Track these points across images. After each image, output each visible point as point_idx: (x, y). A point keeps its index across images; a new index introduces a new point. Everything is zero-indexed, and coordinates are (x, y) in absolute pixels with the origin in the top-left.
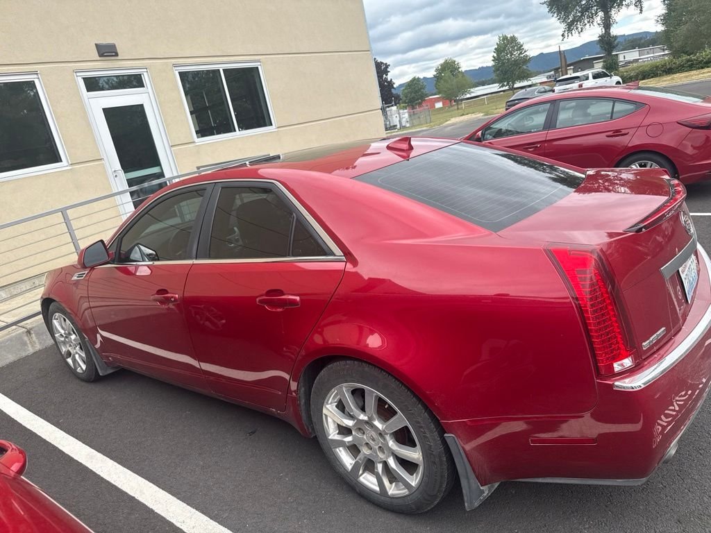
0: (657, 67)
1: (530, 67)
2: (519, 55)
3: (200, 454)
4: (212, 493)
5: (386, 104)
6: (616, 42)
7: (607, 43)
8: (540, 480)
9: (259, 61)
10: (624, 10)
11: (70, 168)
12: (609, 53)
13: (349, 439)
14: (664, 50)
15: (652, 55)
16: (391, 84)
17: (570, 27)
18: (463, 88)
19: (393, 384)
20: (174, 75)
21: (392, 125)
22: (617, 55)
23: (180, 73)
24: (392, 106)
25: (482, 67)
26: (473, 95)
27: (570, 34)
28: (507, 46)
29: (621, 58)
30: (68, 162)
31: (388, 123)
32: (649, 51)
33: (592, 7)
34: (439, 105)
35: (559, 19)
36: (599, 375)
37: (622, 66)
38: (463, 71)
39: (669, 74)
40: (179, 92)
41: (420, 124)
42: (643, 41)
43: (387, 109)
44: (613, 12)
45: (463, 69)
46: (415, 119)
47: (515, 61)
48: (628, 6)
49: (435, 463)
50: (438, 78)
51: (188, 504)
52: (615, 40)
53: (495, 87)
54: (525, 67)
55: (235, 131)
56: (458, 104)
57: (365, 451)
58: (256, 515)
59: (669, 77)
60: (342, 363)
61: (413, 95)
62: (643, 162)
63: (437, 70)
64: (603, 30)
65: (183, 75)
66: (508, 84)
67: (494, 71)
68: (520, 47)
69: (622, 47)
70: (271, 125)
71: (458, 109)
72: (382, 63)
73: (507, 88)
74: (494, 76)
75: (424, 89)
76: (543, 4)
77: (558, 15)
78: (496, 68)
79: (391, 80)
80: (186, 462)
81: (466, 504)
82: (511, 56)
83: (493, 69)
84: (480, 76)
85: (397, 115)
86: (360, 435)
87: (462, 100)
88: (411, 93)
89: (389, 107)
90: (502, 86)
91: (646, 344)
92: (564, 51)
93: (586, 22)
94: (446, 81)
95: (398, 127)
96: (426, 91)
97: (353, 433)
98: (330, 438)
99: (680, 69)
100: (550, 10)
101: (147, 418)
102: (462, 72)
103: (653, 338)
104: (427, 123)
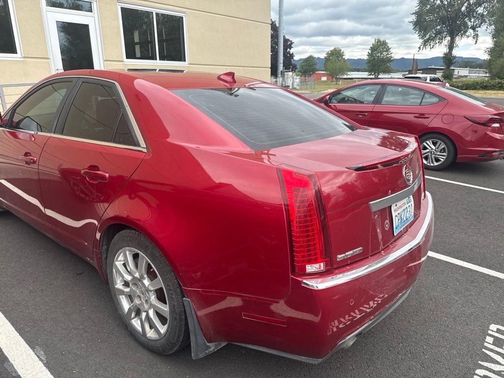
0: (477, 83)
1: (392, 65)
2: (386, 55)
3: (34, 282)
4: (27, 311)
5: (285, 69)
6: (454, 61)
7: (448, 60)
8: (250, 346)
9: (184, 13)
10: (464, 39)
11: (22, 59)
12: (448, 67)
13: (127, 290)
14: (486, 73)
15: (478, 75)
16: (292, 56)
17: (425, 43)
18: (343, 70)
19: (158, 253)
20: (117, 9)
21: (286, 85)
22: (453, 70)
23: (122, 8)
24: (290, 71)
25: (360, 59)
26: (349, 77)
27: (424, 48)
28: (380, 47)
29: (456, 72)
30: (22, 55)
31: (284, 83)
32: (476, 71)
33: (444, 32)
34: (324, 79)
35: (419, 36)
36: (293, 273)
37: (456, 78)
38: (346, 59)
39: (484, 89)
40: (118, 22)
41: (306, 89)
42: (474, 64)
43: (286, 73)
44: (457, 38)
45: (346, 57)
46: (303, 85)
47: (383, 59)
48: (468, 37)
49: (176, 319)
50: (327, 59)
51: (5, 316)
52: (454, 58)
53: (365, 75)
54: (389, 65)
55: (156, 59)
56: (337, 81)
57: (137, 301)
58: (50, 334)
59: (483, 92)
60: (128, 231)
61: (307, 67)
62: (435, 140)
63: (327, 54)
64: (448, 50)
65: (124, 10)
66: (374, 74)
67: (367, 63)
68: (388, 50)
69: (458, 65)
70: (185, 61)
71: (337, 84)
72: (289, 40)
73: (373, 77)
74: (366, 67)
75: (316, 65)
76: (410, 22)
77: (419, 32)
78: (369, 61)
79: (293, 53)
80: (20, 285)
81: (192, 354)
82: (381, 55)
83: (367, 61)
84: (356, 65)
85: (292, 79)
86: (134, 288)
87: (341, 79)
88: (307, 66)
89: (287, 72)
90: (370, 75)
91: (340, 257)
92: (417, 59)
93: (437, 42)
94: (332, 63)
95: (291, 87)
96: (317, 67)
97: (130, 286)
98: (116, 286)
99: (493, 87)
100: (414, 28)
101: (11, 249)
102: (344, 59)
103: (349, 253)
104: (311, 89)
